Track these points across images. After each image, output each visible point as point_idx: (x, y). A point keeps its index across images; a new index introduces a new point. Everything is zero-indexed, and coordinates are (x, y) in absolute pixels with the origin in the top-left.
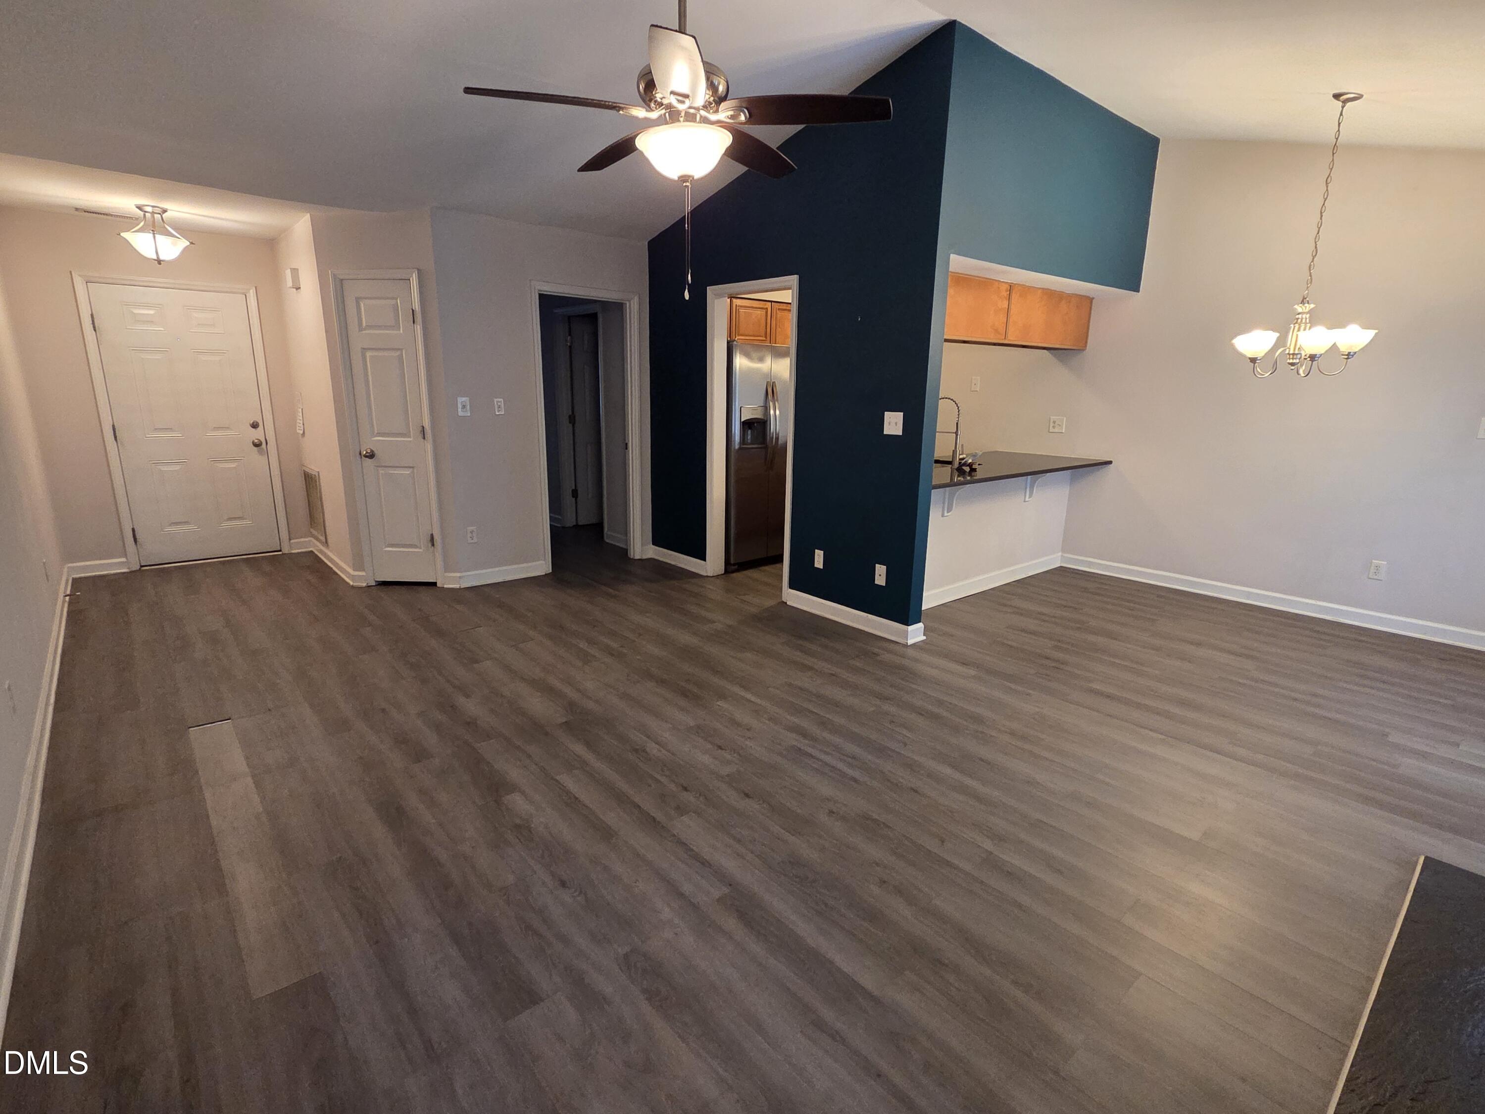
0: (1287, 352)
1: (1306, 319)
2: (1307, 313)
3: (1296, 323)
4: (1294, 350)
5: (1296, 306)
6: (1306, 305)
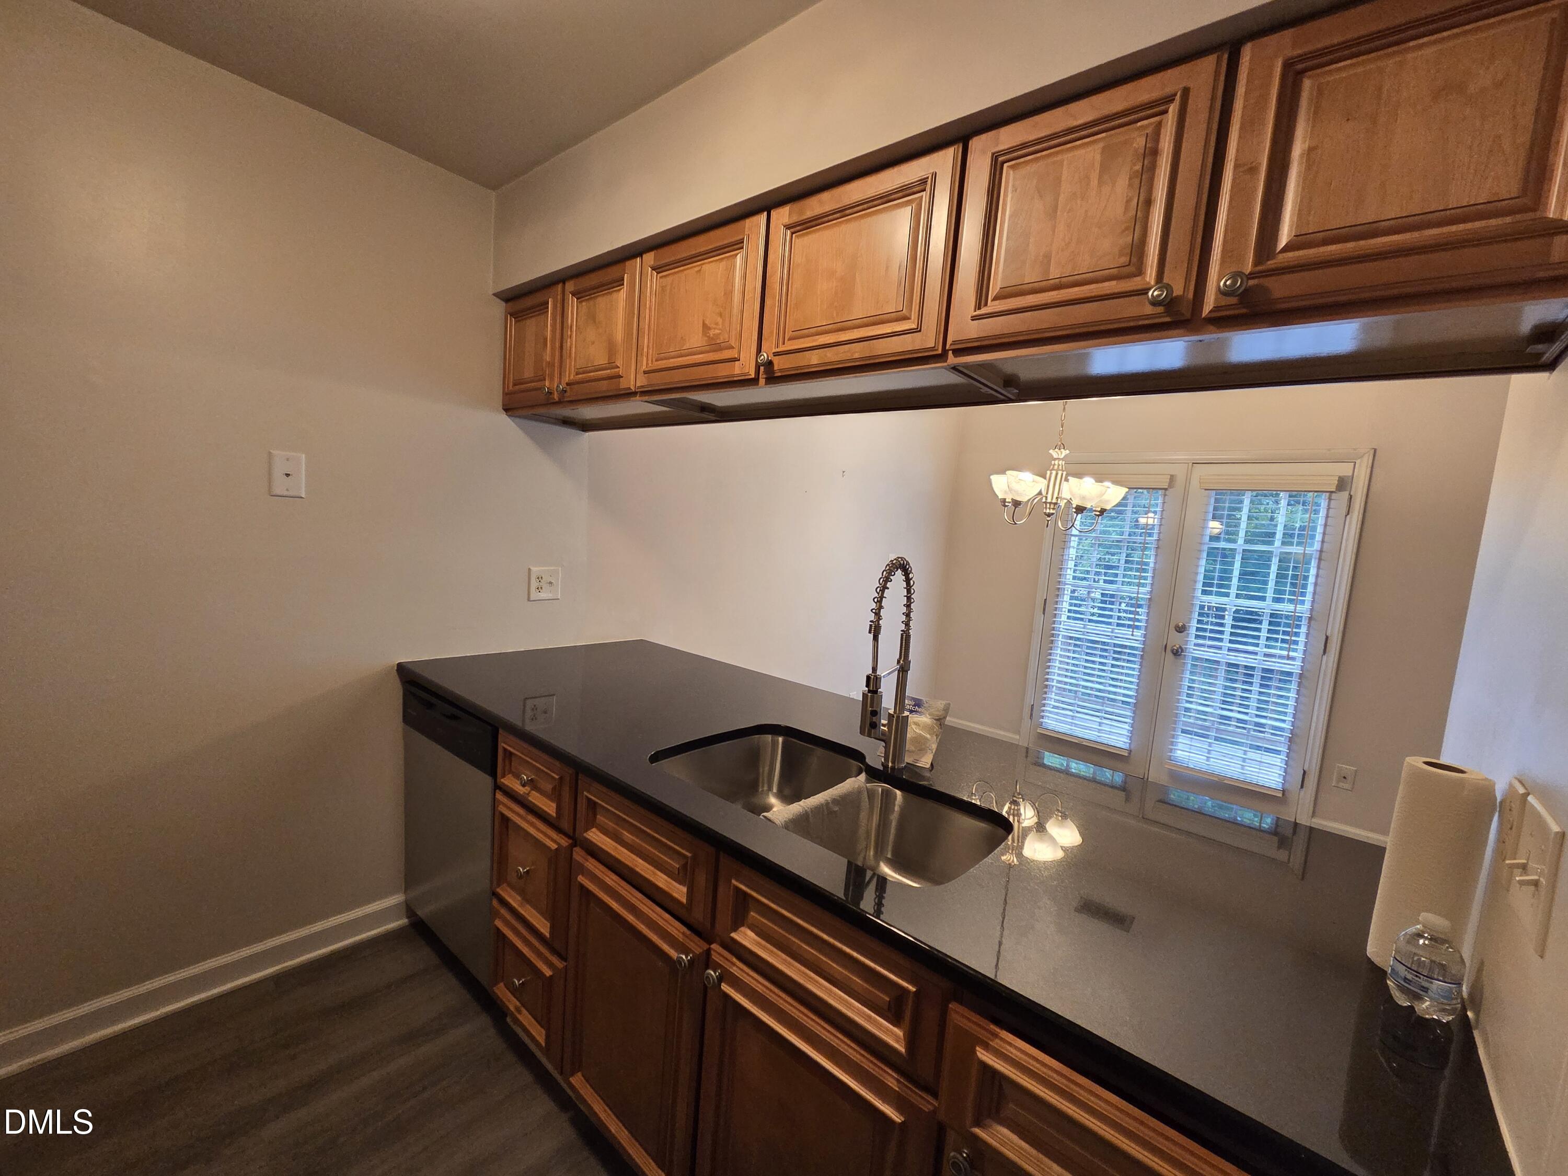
0: (1044, 500)
1: (1059, 465)
2: (1062, 459)
3: (1053, 469)
4: (1052, 499)
5: (1051, 451)
6: (1062, 450)
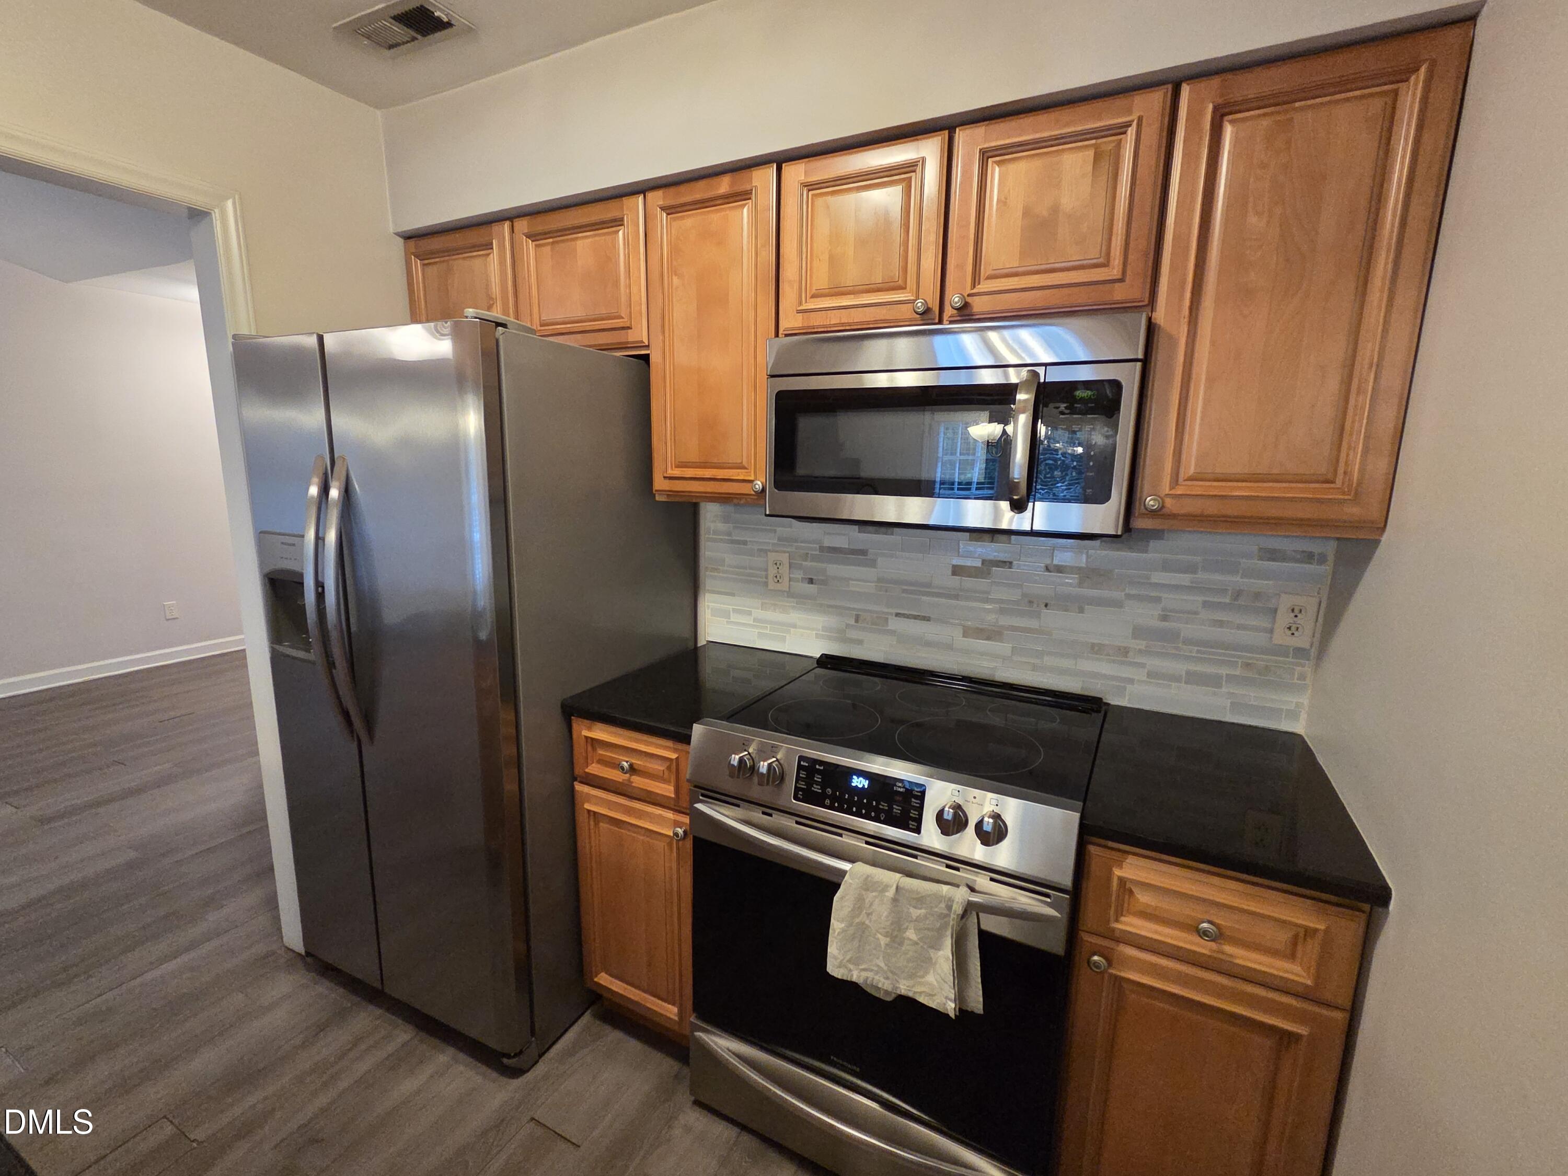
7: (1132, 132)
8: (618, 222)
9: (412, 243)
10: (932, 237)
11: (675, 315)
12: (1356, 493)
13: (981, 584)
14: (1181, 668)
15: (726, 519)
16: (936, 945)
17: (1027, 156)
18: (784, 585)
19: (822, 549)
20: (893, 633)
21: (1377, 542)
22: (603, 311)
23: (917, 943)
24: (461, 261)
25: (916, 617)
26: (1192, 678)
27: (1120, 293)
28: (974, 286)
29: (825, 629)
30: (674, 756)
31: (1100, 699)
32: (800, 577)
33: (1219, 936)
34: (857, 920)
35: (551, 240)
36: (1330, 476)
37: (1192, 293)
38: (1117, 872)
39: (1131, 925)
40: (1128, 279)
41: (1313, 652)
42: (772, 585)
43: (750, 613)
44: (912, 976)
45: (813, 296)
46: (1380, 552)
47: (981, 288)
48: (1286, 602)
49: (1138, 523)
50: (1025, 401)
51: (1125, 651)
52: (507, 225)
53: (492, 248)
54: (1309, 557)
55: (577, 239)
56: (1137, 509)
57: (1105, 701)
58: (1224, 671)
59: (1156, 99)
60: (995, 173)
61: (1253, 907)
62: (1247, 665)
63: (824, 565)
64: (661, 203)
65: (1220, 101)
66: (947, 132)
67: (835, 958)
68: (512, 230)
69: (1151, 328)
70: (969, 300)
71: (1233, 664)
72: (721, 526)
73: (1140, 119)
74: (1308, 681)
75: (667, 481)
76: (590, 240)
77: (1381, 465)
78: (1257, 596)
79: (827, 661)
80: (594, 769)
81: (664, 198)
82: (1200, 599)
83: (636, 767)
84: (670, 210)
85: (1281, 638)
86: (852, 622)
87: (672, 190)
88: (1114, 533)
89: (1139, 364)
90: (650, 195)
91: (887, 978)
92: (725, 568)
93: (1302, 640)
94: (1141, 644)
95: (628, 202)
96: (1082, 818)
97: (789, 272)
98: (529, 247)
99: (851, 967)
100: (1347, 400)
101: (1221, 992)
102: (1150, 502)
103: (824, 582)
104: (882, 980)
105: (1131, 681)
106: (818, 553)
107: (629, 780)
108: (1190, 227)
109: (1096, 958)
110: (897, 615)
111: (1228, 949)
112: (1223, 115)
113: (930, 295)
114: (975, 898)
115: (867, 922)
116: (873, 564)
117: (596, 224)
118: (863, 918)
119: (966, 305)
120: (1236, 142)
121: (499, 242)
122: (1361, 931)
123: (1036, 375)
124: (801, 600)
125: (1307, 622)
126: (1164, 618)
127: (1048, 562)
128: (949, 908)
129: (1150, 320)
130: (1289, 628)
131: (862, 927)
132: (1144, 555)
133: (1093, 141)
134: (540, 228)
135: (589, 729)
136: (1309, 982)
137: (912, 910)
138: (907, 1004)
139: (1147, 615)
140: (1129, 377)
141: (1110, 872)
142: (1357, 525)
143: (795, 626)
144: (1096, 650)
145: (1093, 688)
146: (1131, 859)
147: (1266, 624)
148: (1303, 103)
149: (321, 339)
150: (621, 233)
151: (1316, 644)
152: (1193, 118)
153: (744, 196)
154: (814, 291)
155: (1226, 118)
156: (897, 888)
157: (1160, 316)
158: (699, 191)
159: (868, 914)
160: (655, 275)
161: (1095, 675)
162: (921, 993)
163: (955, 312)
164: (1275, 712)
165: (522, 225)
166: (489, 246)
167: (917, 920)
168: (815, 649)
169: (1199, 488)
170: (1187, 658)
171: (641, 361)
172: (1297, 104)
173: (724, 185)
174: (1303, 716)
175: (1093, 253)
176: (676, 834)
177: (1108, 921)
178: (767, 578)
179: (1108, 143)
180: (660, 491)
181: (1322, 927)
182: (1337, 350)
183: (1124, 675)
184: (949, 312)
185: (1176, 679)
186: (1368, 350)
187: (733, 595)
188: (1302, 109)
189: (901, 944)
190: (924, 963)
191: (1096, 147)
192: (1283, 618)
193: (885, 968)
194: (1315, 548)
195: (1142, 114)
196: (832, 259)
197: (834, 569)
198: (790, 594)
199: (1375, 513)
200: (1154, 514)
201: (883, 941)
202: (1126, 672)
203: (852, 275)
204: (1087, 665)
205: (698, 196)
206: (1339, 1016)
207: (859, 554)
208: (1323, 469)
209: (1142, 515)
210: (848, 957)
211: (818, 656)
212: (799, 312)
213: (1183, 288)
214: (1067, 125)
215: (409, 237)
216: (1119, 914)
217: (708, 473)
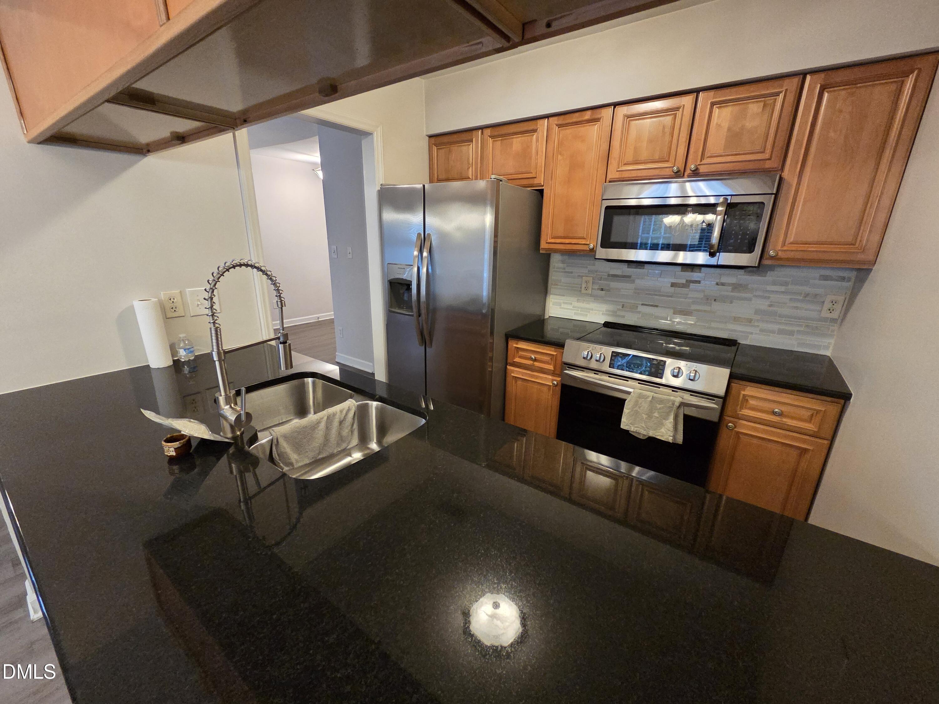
7: (782, 96)
8: (535, 131)
9: (433, 140)
10: (684, 140)
11: (557, 172)
12: (864, 250)
13: (684, 290)
14: (776, 327)
15: (563, 262)
16: (666, 418)
17: (732, 105)
18: (590, 291)
19: (609, 275)
20: (639, 312)
21: (871, 270)
22: (524, 170)
23: (658, 417)
24: (456, 148)
25: (652, 306)
26: (781, 332)
27: (768, 165)
28: (701, 161)
29: (607, 311)
30: (555, 354)
31: (737, 341)
32: (597, 288)
33: (781, 414)
34: (635, 409)
35: (501, 138)
36: (853, 242)
37: (801, 166)
38: (743, 393)
39: (744, 412)
40: (773, 159)
41: (839, 321)
42: (583, 291)
43: (571, 304)
44: (655, 430)
45: (625, 164)
46: (872, 274)
47: (704, 162)
48: (830, 298)
49: (766, 262)
50: (721, 211)
51: (750, 321)
52: (480, 131)
53: (473, 142)
54: (843, 279)
55: (513, 138)
56: (766, 256)
57: (738, 342)
58: (796, 329)
59: (796, 81)
60: (716, 111)
61: (796, 403)
62: (807, 326)
63: (608, 283)
64: (556, 123)
65: (823, 83)
66: (695, 94)
67: (625, 422)
68: (482, 133)
69: (781, 179)
70: (698, 167)
71: (801, 326)
72: (561, 265)
73: (786, 90)
74: (835, 333)
75: (547, 244)
76: (520, 138)
77: (876, 238)
78: (816, 295)
79: (607, 325)
80: (517, 360)
81: (558, 120)
82: (789, 297)
83: (537, 359)
84: (559, 126)
85: (825, 314)
86: (620, 307)
87: (562, 117)
88: (754, 265)
89: (773, 196)
90: (551, 119)
91: (645, 430)
92: (561, 284)
93: (835, 315)
94: (758, 317)
95: (540, 122)
96: (731, 371)
97: (615, 153)
98: (490, 140)
99: (631, 425)
100: (865, 210)
101: (778, 435)
102: (772, 253)
103: (608, 290)
104: (643, 431)
105: (752, 333)
106: (606, 277)
107: (533, 364)
108: (804, 136)
109: (730, 424)
110: (642, 304)
111: (784, 420)
112: (824, 89)
113: (680, 164)
114: (684, 401)
115: (639, 410)
116: (633, 282)
117: (523, 132)
118: (637, 408)
119: (697, 169)
120: (828, 101)
121: (476, 139)
122: (839, 410)
123: (727, 199)
124: (596, 298)
125: (838, 308)
126: (770, 306)
127: (718, 281)
128: (673, 404)
129: (781, 175)
130: (829, 310)
131: (637, 412)
132: (764, 278)
133: (764, 99)
134: (496, 133)
135: (517, 344)
136: (815, 430)
137: (657, 405)
138: (652, 440)
139: (763, 305)
140: (769, 201)
141: (739, 394)
142: (864, 262)
143: (592, 310)
144: (736, 320)
145: (732, 336)
146: (749, 388)
147: (818, 308)
148: (861, 85)
149: (424, 186)
150: (535, 137)
151: (841, 318)
152: (811, 89)
153: (597, 120)
154: (625, 162)
155: (826, 90)
156: (653, 397)
157: (785, 174)
158: (575, 118)
159: (640, 407)
160: (550, 155)
161: (735, 331)
162: (658, 435)
163: (691, 172)
164: (819, 347)
165: (488, 132)
166: (471, 141)
167: (660, 409)
168: (601, 319)
169: (794, 247)
170: (780, 323)
171: (538, 192)
172: (859, 85)
173: (588, 115)
174: (831, 348)
175: (758, 148)
176: (554, 384)
177: (736, 411)
178: (581, 288)
179: (770, 100)
180: (544, 249)
181: (823, 409)
182: (863, 189)
183: (748, 331)
184: (688, 172)
185: (773, 332)
186: (877, 191)
187: (564, 296)
188: (860, 87)
189: (652, 418)
190: (660, 424)
191: (764, 101)
192: (827, 305)
193: (645, 426)
194: (846, 274)
195: (786, 88)
196: (635, 148)
197: (614, 285)
198: (591, 295)
199: (871, 258)
200: (772, 258)
201: (645, 416)
202: (748, 329)
203: (644, 155)
204: (731, 326)
205: (574, 120)
206: (826, 442)
207: (626, 278)
208: (850, 239)
209: (766, 259)
210: (630, 422)
211: (603, 323)
212: (617, 171)
213: (797, 163)
214: (753, 92)
215: (430, 137)
216: (741, 408)
217: (567, 241)
